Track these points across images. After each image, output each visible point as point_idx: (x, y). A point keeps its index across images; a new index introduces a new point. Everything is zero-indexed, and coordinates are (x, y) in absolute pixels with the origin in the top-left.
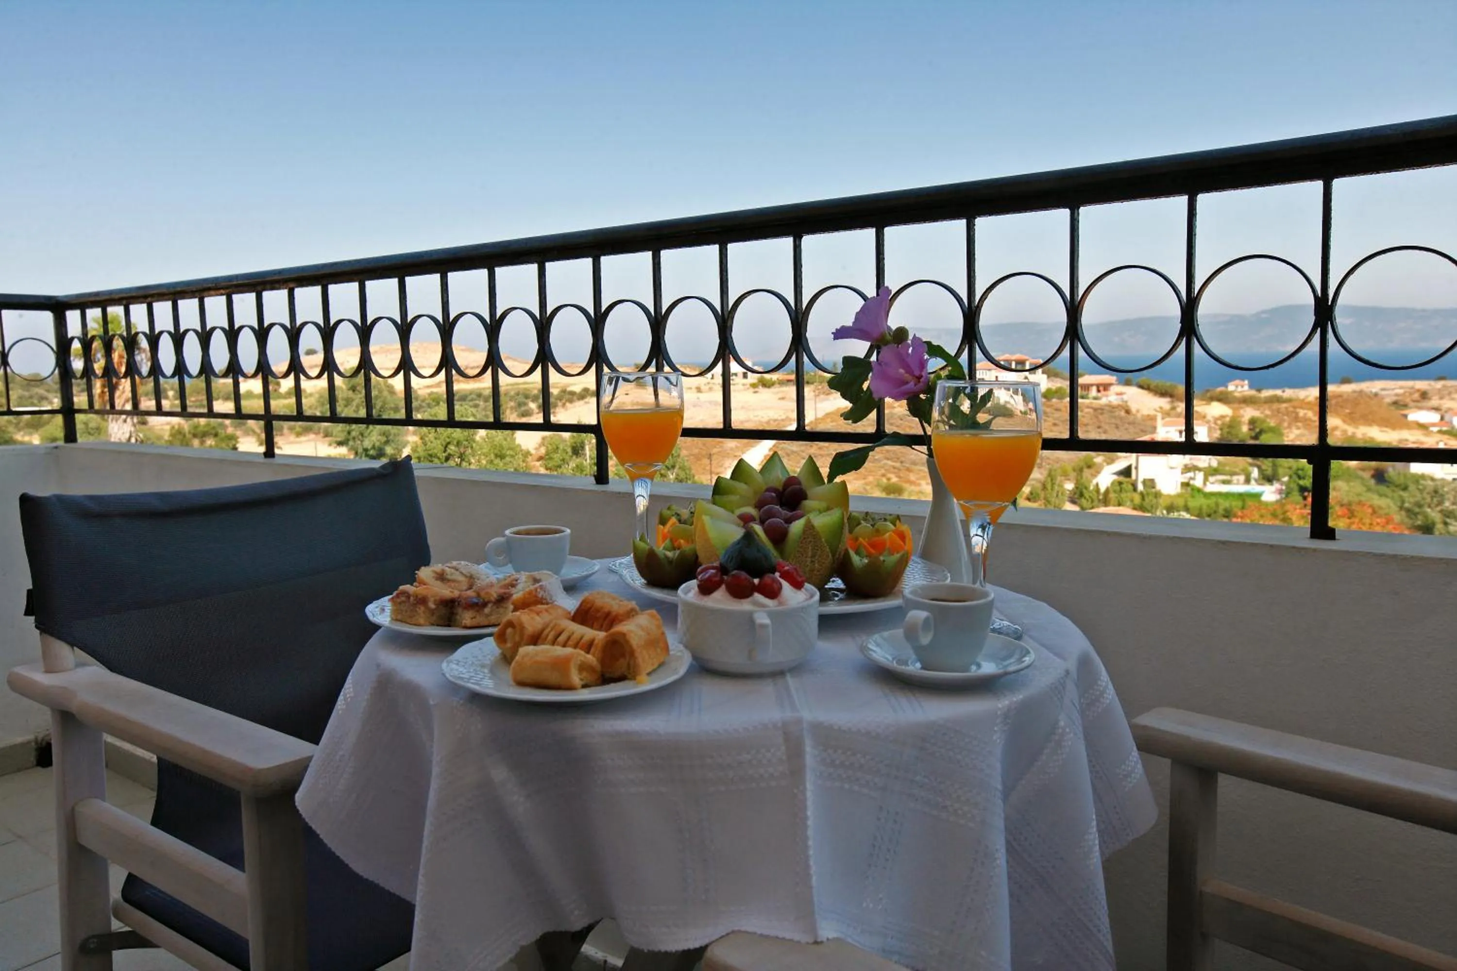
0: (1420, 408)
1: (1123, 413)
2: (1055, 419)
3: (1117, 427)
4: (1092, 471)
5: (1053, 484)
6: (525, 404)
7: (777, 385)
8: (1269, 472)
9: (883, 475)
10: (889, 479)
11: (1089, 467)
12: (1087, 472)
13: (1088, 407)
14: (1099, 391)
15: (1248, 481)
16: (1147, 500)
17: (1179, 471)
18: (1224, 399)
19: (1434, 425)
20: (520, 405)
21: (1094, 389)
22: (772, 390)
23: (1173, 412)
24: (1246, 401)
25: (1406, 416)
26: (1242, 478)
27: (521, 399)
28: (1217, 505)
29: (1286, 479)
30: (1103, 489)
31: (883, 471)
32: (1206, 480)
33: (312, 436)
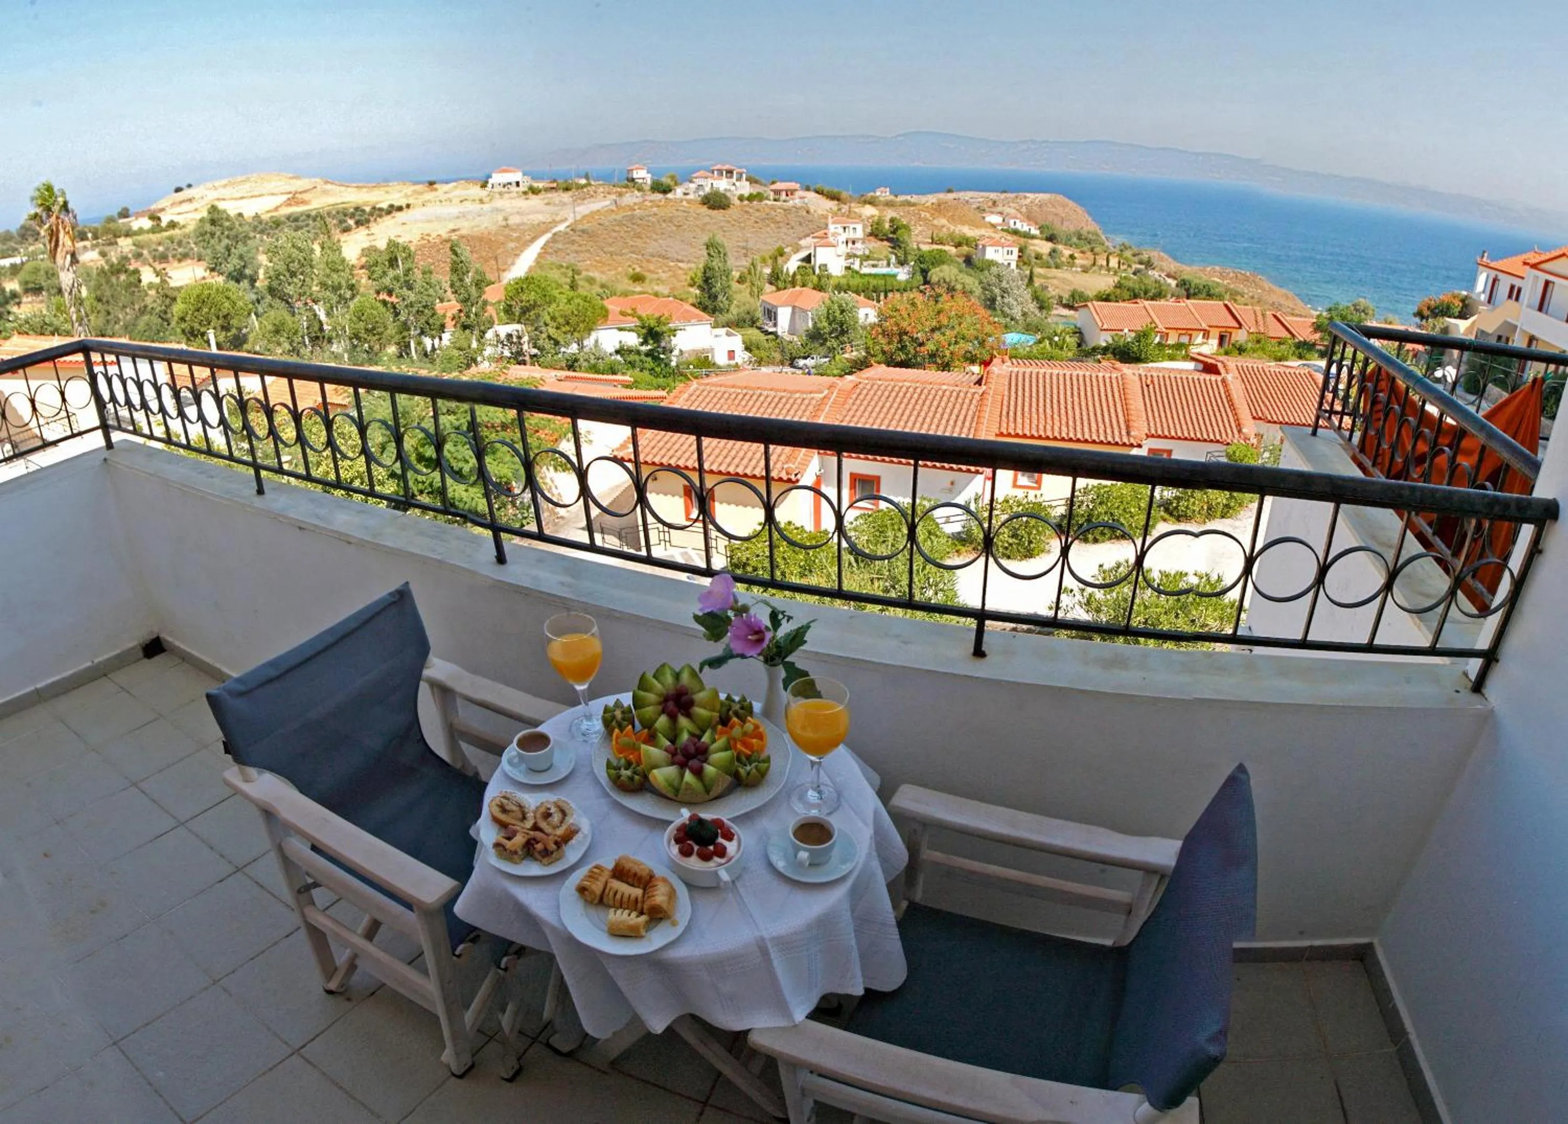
0: (992, 213)
1: (804, 213)
2: (757, 218)
3: (800, 224)
4: (783, 258)
5: (755, 270)
6: (345, 221)
7: (543, 192)
8: (902, 258)
9: (630, 266)
10: (634, 269)
11: (781, 255)
12: (780, 260)
13: (780, 208)
14: (787, 195)
15: (889, 265)
16: (823, 281)
17: (843, 258)
18: (872, 202)
19: (1000, 225)
20: (341, 222)
21: (784, 194)
22: (541, 196)
23: (839, 213)
24: (889, 204)
25: (984, 218)
26: (885, 263)
27: (341, 217)
28: (869, 283)
29: (912, 263)
30: (791, 273)
31: (630, 263)
32: (861, 264)
33: (189, 261)
